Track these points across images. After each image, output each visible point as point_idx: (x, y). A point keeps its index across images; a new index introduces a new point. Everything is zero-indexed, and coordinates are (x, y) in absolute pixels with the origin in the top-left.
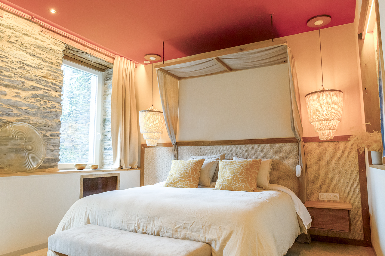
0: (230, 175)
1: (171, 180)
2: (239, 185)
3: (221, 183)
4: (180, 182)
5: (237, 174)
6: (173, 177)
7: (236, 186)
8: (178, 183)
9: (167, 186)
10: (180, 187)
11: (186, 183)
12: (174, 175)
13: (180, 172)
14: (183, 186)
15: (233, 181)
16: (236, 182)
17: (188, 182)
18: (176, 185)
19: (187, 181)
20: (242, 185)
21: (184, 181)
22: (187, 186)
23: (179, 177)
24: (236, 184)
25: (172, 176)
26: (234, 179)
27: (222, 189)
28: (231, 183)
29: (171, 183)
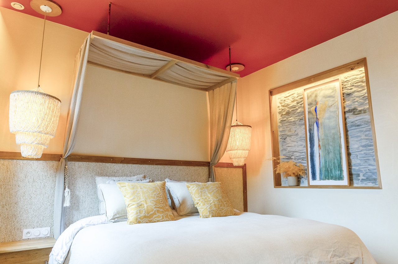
0: (215, 199)
1: (144, 213)
2: (226, 210)
3: (210, 210)
4: (158, 214)
5: (221, 198)
6: (146, 207)
7: (223, 211)
8: (155, 216)
9: (139, 222)
10: (158, 221)
11: (165, 214)
12: (145, 205)
13: (152, 199)
14: (163, 218)
15: (220, 206)
16: (223, 207)
17: (167, 212)
18: (151, 219)
19: (165, 211)
20: (227, 210)
21: (163, 212)
22: (167, 219)
23: (155, 207)
24: (223, 209)
25: (143, 206)
26: (220, 203)
27: (213, 216)
28: (219, 208)
29: (145, 217)
